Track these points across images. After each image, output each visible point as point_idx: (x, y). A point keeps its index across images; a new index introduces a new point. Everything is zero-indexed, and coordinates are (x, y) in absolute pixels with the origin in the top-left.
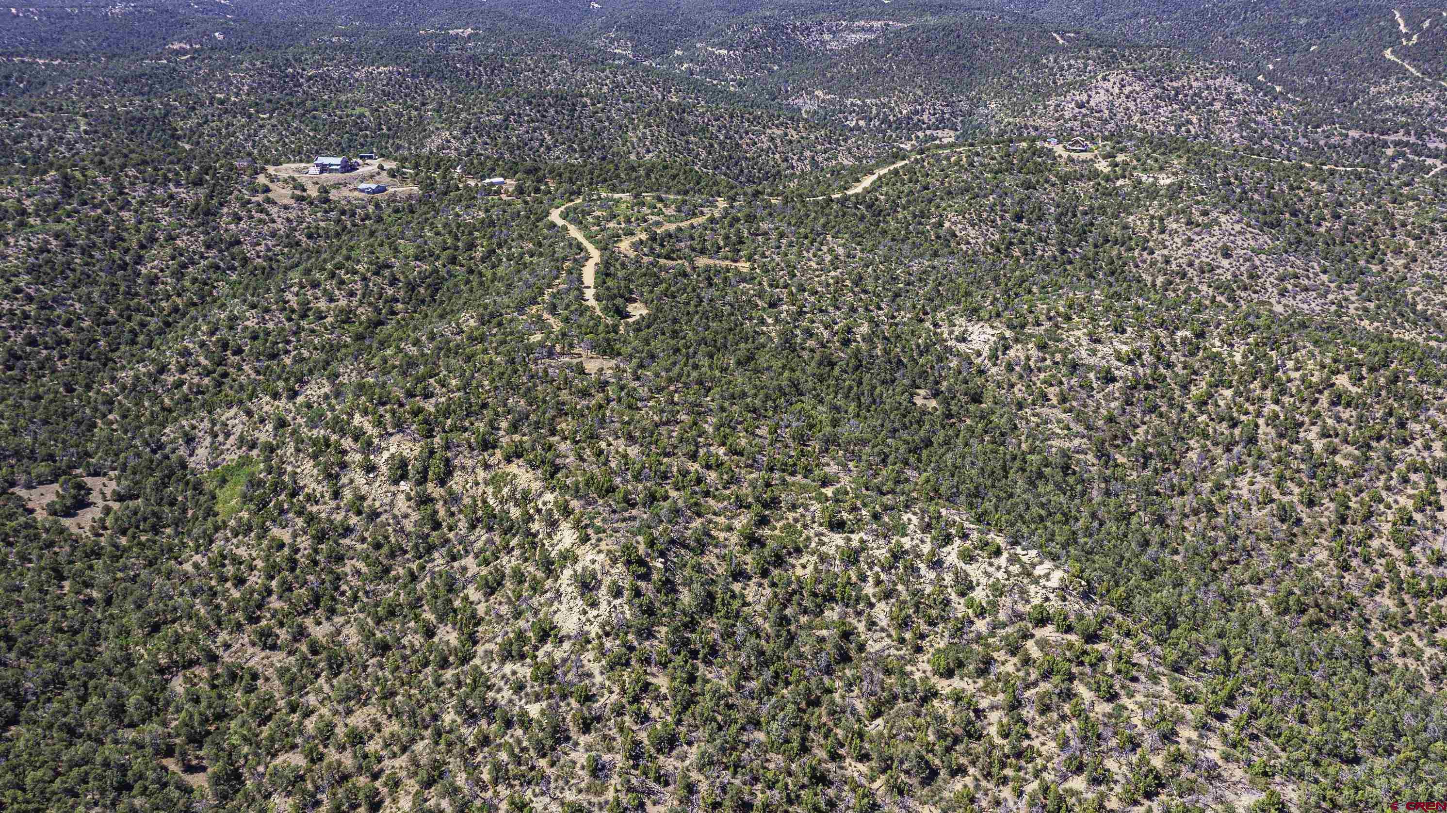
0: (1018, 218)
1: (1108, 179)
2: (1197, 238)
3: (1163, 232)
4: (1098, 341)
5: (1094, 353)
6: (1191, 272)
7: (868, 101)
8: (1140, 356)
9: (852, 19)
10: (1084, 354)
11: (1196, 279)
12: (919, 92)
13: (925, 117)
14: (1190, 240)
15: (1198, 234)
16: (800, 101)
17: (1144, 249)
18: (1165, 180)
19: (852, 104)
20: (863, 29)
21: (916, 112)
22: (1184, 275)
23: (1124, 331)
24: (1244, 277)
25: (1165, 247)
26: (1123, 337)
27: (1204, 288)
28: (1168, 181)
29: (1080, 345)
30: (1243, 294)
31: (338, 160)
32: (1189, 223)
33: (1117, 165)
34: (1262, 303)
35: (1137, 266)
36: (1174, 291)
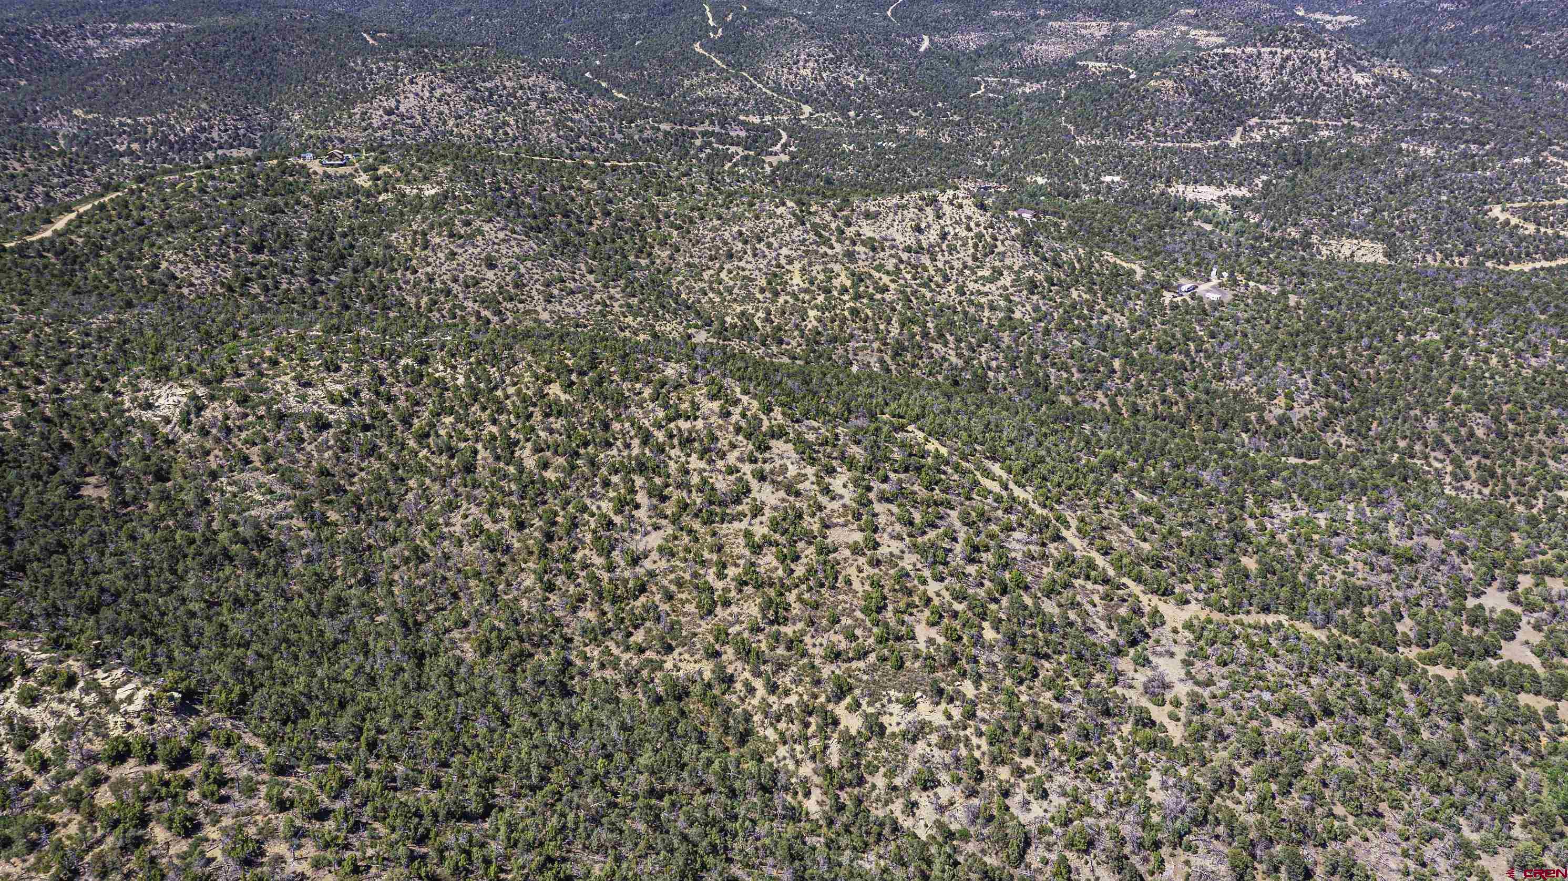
0: (257, 249)
1: (368, 195)
2: (460, 251)
3: (425, 248)
4: (308, 384)
5: (303, 399)
6: (456, 288)
7: (141, 119)
8: (357, 394)
9: (124, 19)
10: (292, 401)
11: (461, 296)
12: (204, 106)
13: (215, 135)
14: (454, 254)
15: (462, 246)
16: (56, 123)
17: (407, 269)
18: (430, 191)
19: (121, 124)
20: (138, 32)
21: (203, 130)
22: (448, 292)
23: (338, 369)
24: (510, 288)
25: (429, 264)
26: (337, 376)
27: (469, 304)
28: (433, 192)
29: (288, 392)
30: (509, 306)
32: (451, 235)
33: (378, 179)
34: (528, 312)
35: (400, 288)
36: (439, 311)
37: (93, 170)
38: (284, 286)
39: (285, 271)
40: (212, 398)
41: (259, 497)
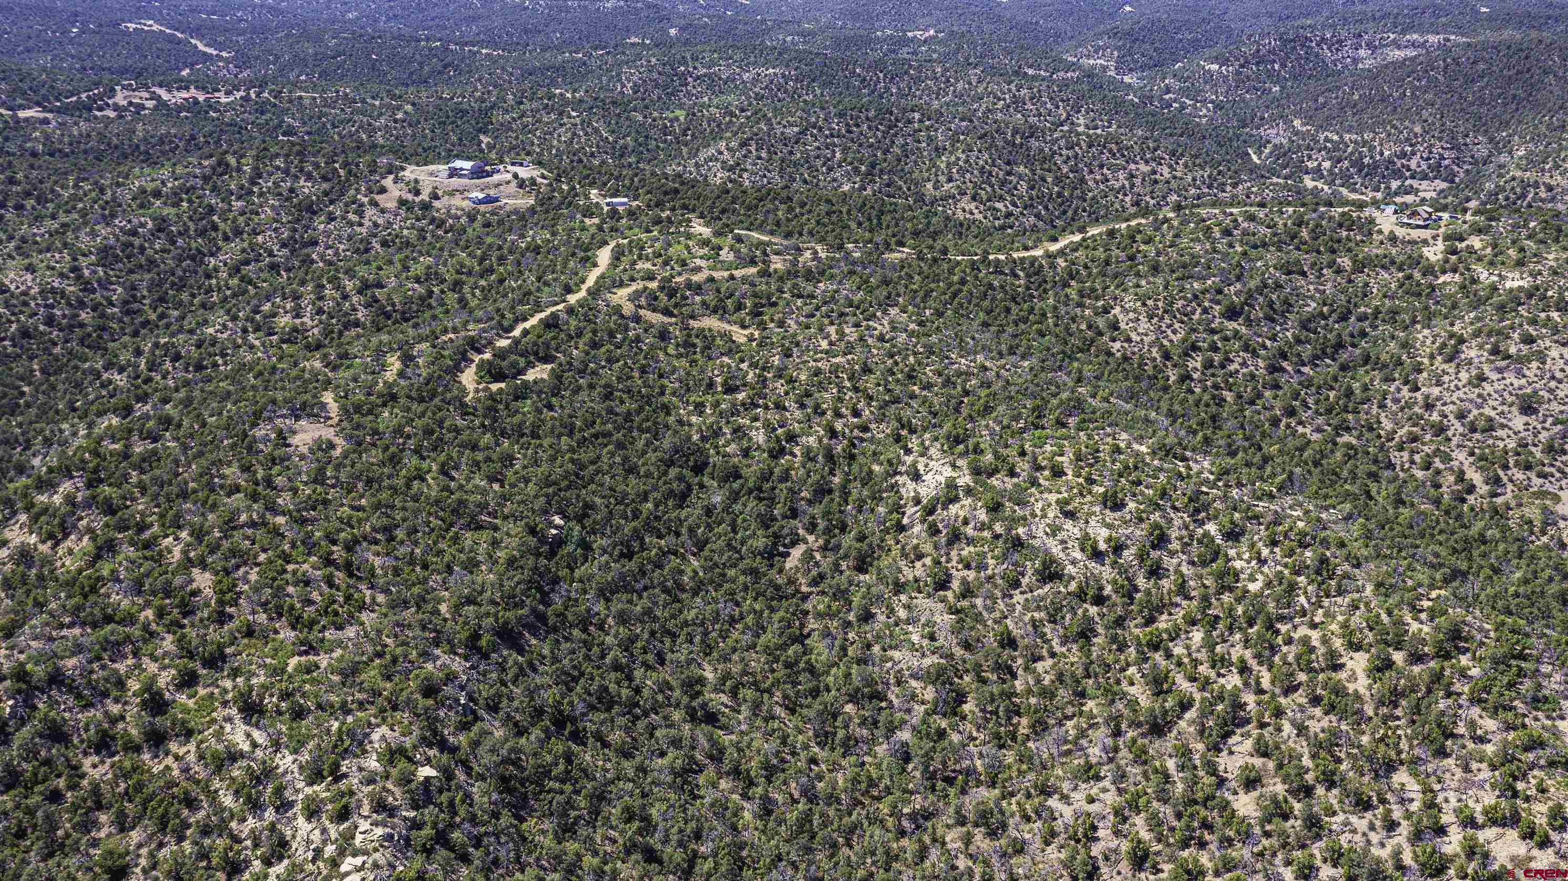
0: (1232, 313)
1: (1429, 270)
2: (1494, 376)
3: (1450, 360)
4: (1070, 515)
5: (1054, 530)
6: (1457, 427)
7: (1347, 137)
8: (1118, 549)
11: (1455, 441)
12: (1418, 129)
14: (1482, 378)
15: (1500, 370)
16: (1273, 132)
17: (1406, 382)
18: (1515, 281)
19: (1327, 140)
21: (1404, 155)
22: (1440, 430)
23: (1118, 506)
24: (1538, 452)
25: (1439, 383)
26: (1110, 516)
27: (1460, 456)
28: (1516, 284)
29: (1044, 516)
30: (1519, 475)
31: (467, 165)
32: (1495, 351)
33: (1454, 252)
34: (1542, 494)
35: (1382, 406)
36: (1413, 452)
37: (1235, 185)
38: (1232, 367)
39: (1246, 348)
40: (969, 491)
41: (915, 638)
